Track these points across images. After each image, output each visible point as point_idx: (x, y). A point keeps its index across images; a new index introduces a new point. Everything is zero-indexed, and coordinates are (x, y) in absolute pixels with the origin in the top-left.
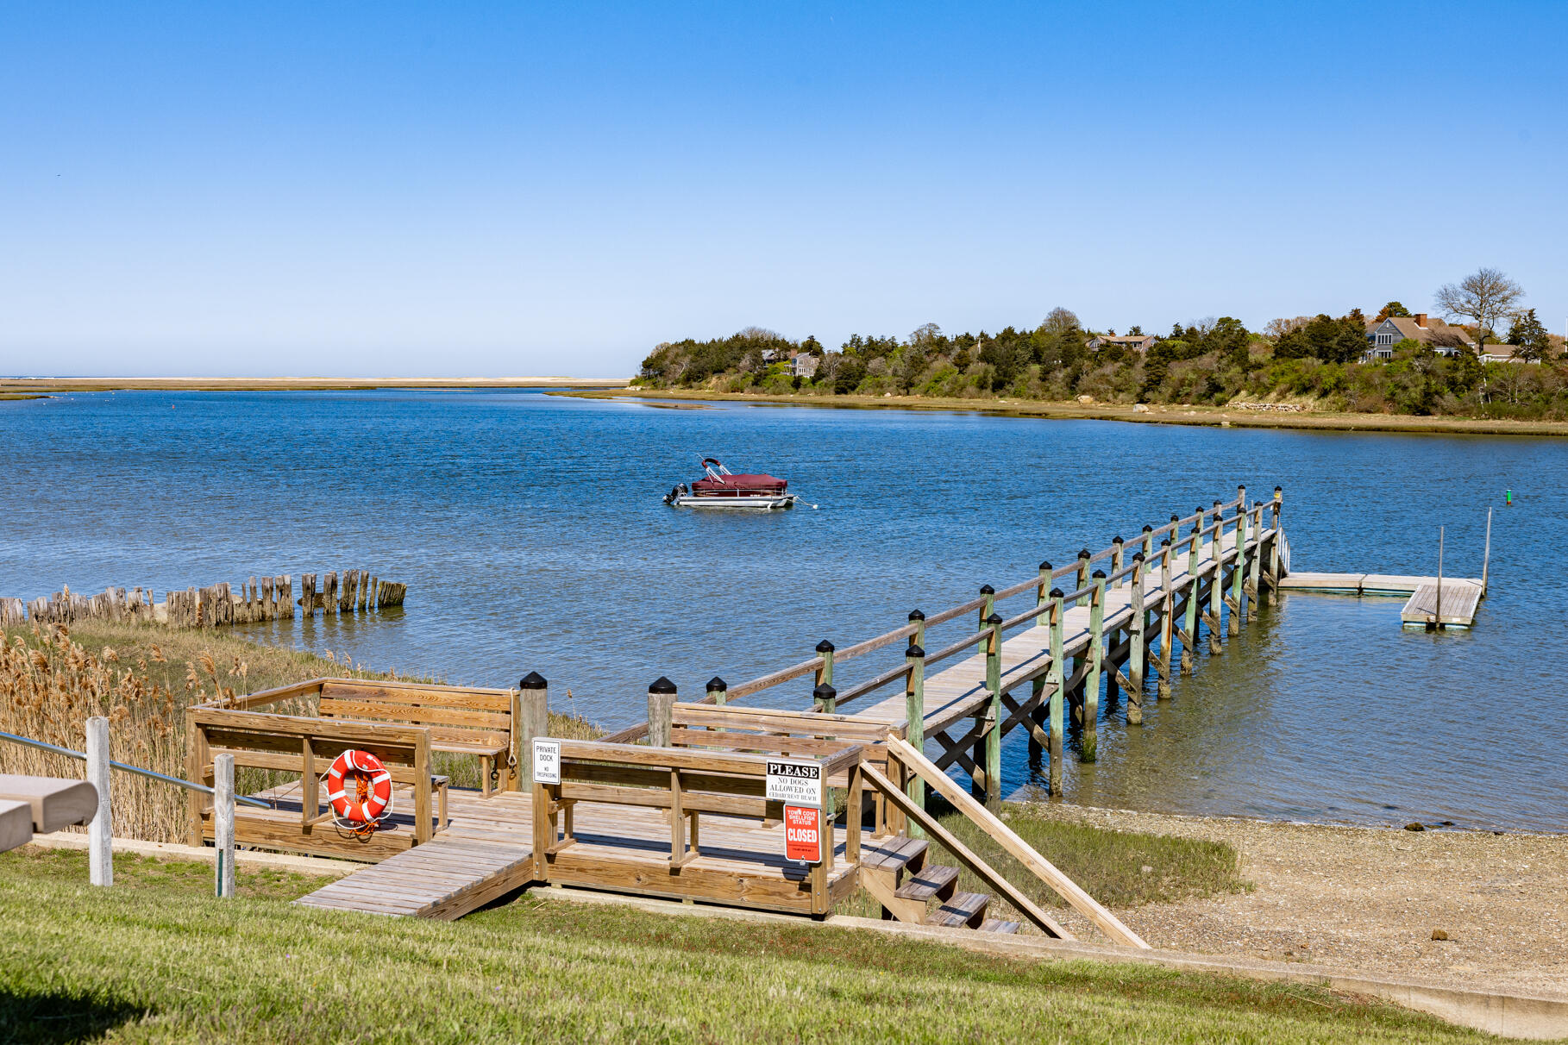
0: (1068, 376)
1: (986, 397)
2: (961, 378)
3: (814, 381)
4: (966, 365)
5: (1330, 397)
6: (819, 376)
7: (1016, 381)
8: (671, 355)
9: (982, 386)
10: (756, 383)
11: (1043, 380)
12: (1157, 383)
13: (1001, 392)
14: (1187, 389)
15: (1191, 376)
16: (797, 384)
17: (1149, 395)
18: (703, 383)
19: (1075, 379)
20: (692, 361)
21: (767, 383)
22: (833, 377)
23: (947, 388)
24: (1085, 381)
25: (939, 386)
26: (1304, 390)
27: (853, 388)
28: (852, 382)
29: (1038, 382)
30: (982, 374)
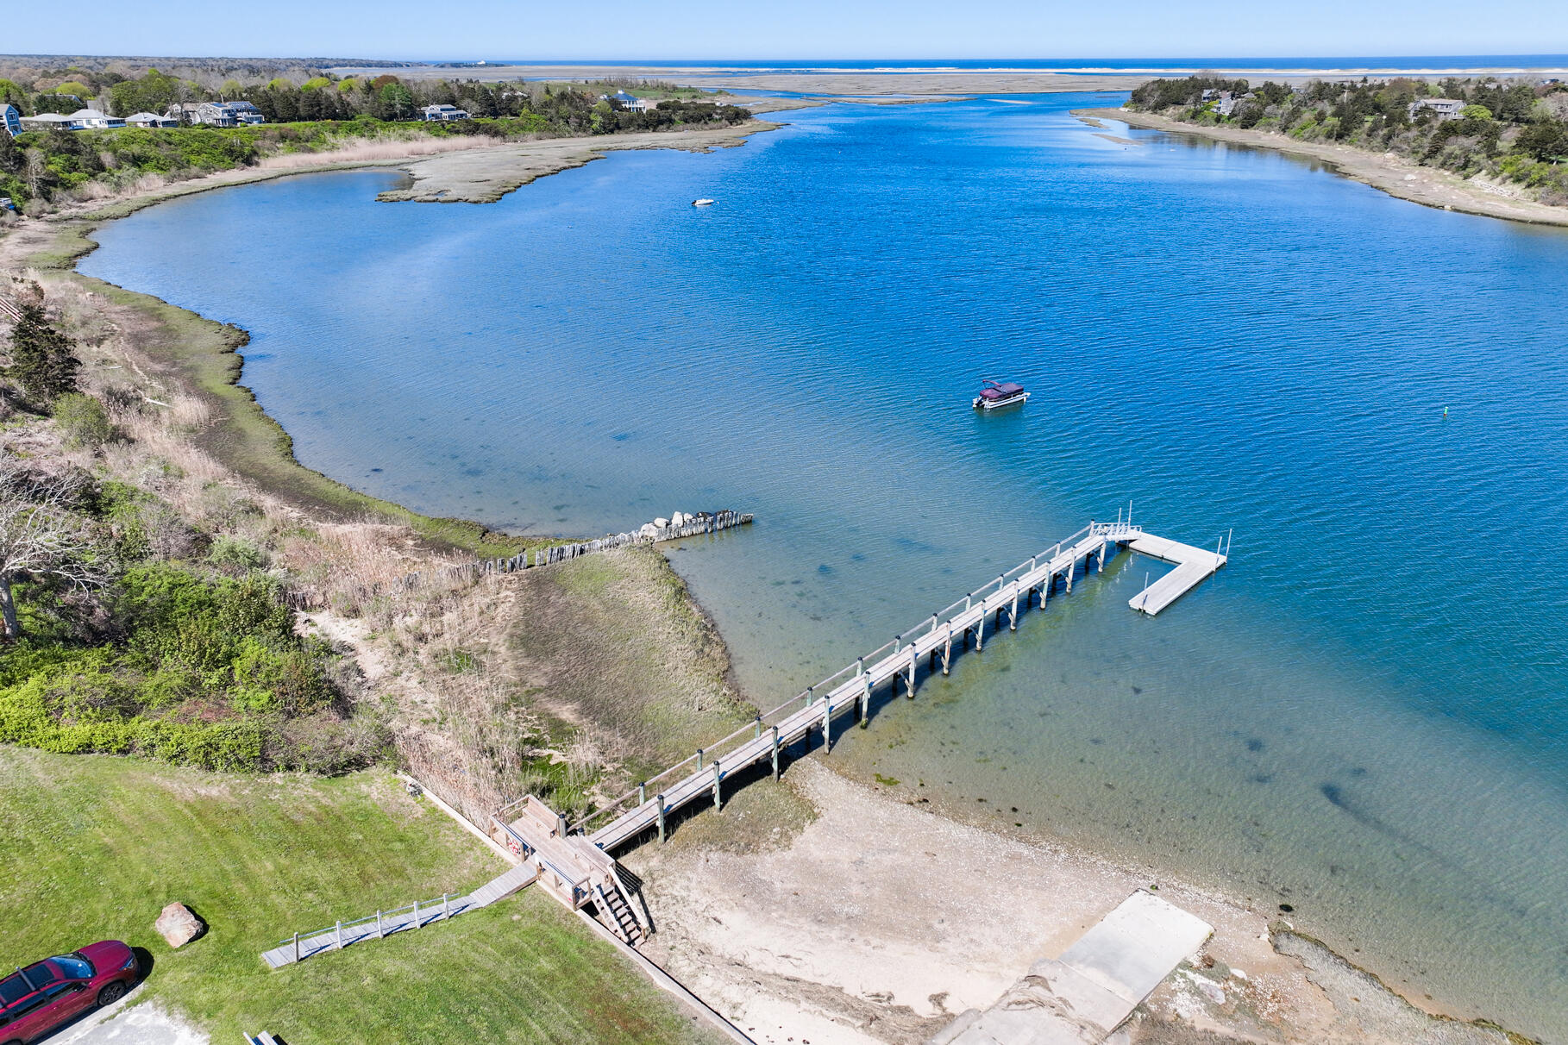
0: (1384, 135)
1: (1330, 144)
2: (1318, 128)
3: (1229, 118)
4: (1323, 120)
5: (1533, 189)
6: (1233, 115)
7: (1353, 135)
8: (1149, 89)
9: (1329, 136)
10: (1193, 117)
11: (1369, 135)
12: (1435, 153)
13: (1341, 141)
14: (1452, 161)
15: (1458, 152)
16: (1218, 119)
17: (1428, 161)
18: (1164, 111)
19: (1389, 137)
20: (1161, 94)
21: (1200, 117)
22: (1240, 117)
23: (1307, 135)
24: (1395, 141)
25: (1302, 132)
26: (1518, 180)
27: (1253, 125)
28: (1252, 121)
29: (1365, 137)
30: (1330, 128)
